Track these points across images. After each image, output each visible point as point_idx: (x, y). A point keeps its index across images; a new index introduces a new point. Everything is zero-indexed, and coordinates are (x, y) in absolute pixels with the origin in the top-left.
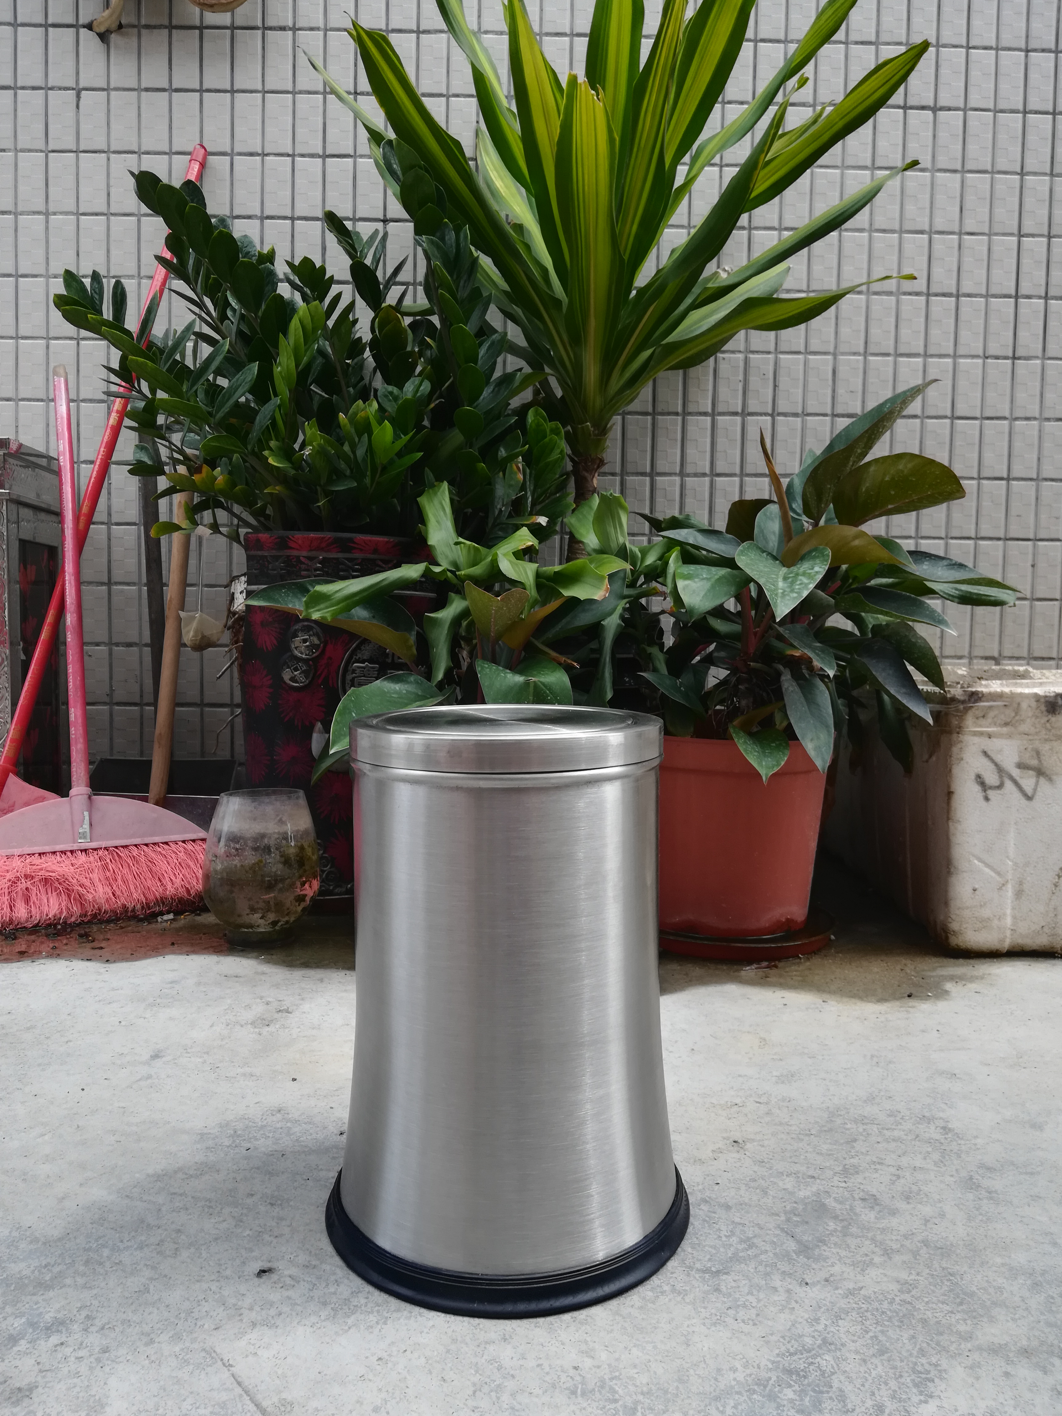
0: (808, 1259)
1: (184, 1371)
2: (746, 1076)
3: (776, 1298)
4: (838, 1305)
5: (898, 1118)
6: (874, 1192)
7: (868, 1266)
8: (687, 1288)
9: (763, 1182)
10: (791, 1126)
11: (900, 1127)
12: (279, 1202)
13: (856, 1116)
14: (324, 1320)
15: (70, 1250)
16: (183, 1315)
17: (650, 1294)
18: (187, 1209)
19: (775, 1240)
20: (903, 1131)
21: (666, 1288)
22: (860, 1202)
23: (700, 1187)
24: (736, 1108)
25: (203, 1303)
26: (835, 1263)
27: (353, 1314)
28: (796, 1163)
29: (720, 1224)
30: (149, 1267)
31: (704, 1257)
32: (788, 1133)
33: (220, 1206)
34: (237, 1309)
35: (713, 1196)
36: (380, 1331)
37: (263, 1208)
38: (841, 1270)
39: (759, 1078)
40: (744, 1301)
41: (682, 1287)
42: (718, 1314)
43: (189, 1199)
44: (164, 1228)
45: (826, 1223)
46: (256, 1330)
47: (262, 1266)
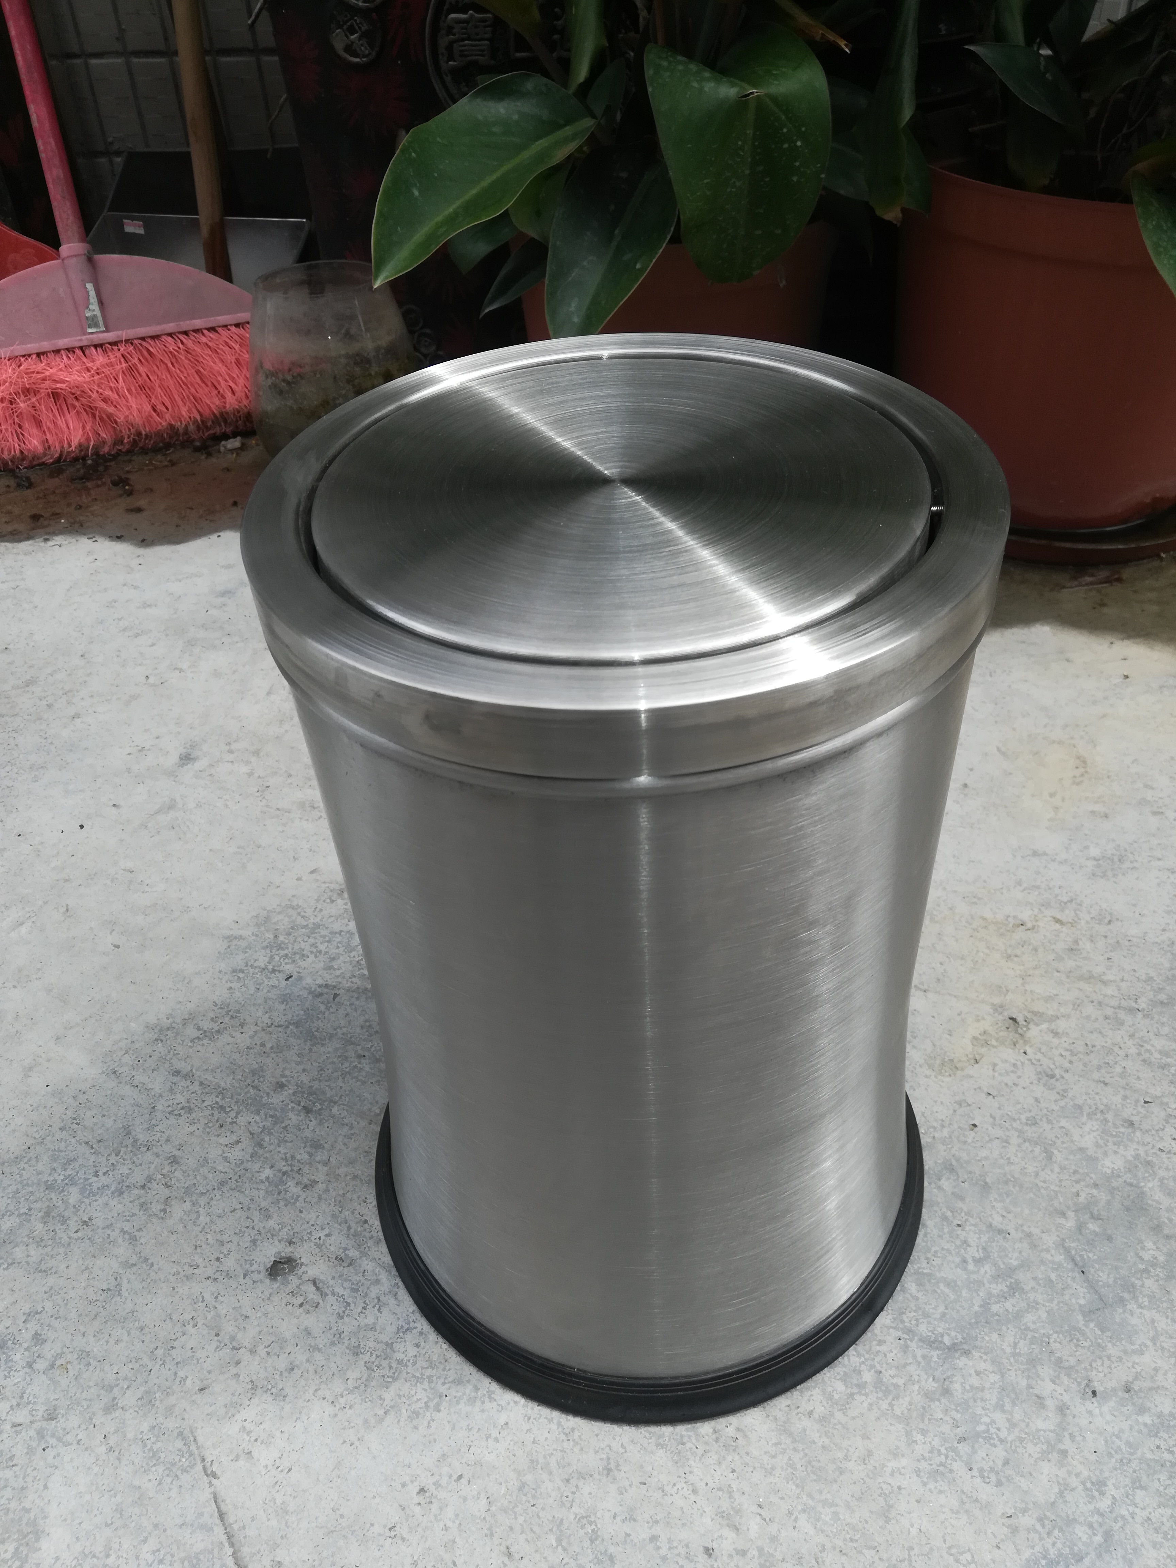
0: (1103, 1331)
1: (151, 1477)
2: (1045, 854)
3: (1040, 1424)
4: (1139, 1453)
8: (900, 1382)
9: (1047, 1127)
10: (1105, 983)
12: (318, 1106)
14: (351, 1392)
15: (28, 1185)
16: (160, 1352)
17: (840, 1386)
18: (190, 1110)
19: (1053, 1276)
21: (868, 1377)
23: (945, 1132)
24: (1020, 934)
25: (189, 1328)
26: (1146, 1346)
27: (395, 1379)
28: (1106, 1084)
29: (967, 1228)
30: (127, 1236)
31: (935, 1308)
32: (1100, 1003)
33: (235, 1108)
34: (234, 1348)
35: (964, 1156)
36: (429, 1426)
37: (293, 1118)
38: (1153, 1365)
39: (1066, 861)
40: (987, 1425)
41: (892, 1377)
42: (943, 1451)
43: (196, 1087)
44: (155, 1150)
45: (1140, 1242)
46: (255, 1401)
47: (279, 1253)
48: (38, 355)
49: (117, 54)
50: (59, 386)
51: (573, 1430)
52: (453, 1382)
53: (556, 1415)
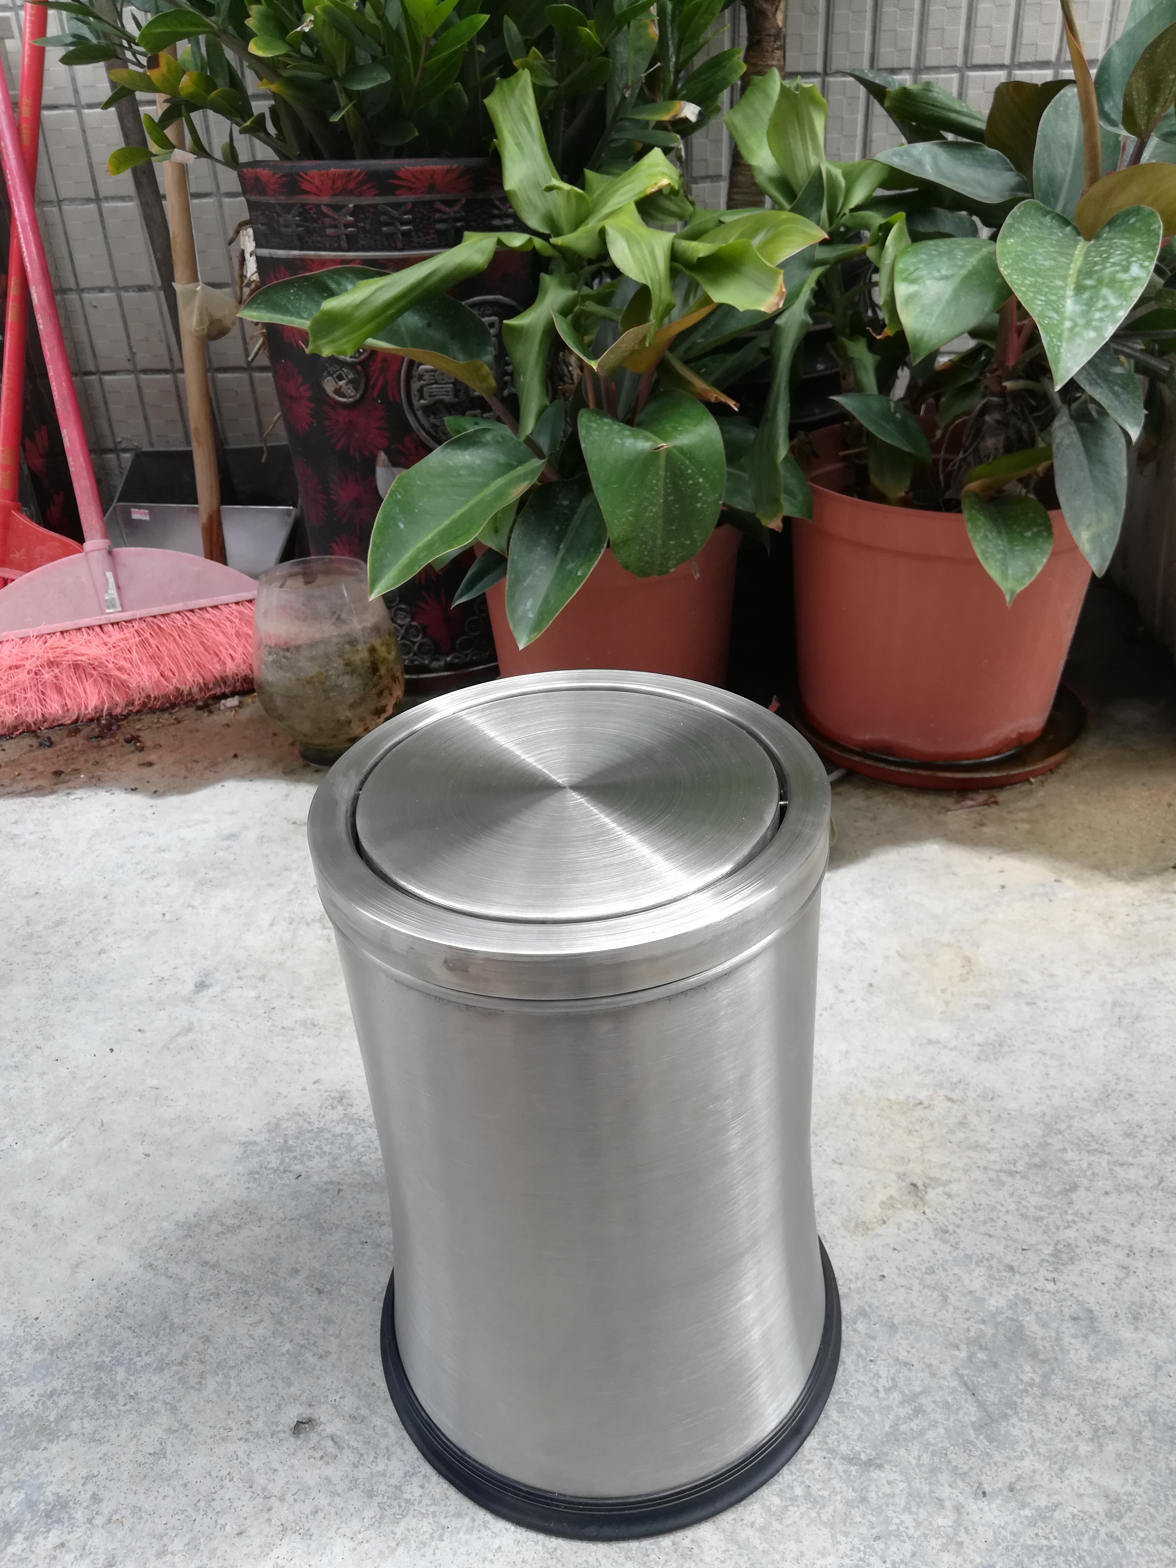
0: (990, 1442)
2: (938, 1042)
3: (940, 1522)
4: (1021, 1540)
5: (1138, 1141)
6: (1092, 1304)
7: (1069, 1463)
8: (826, 1493)
9: (943, 1274)
10: (989, 1151)
11: (1139, 1159)
12: (329, 1288)
13: (1080, 1134)
14: (367, 1529)
15: (80, 1367)
16: (202, 1504)
17: (776, 1501)
18: (218, 1296)
19: (949, 1399)
20: (1143, 1168)
22: (1070, 1324)
23: (859, 1284)
24: (919, 1112)
25: (227, 1483)
26: (1026, 1452)
27: (404, 1516)
28: (990, 1236)
29: (879, 1362)
30: (168, 1407)
31: (853, 1431)
32: (985, 1168)
33: (257, 1292)
34: (266, 1497)
35: (875, 1303)
36: (434, 1554)
37: (308, 1299)
38: (1032, 1468)
39: (955, 1048)
40: (897, 1525)
41: (819, 1490)
42: (862, 1548)
43: (222, 1275)
44: (189, 1331)
45: (1020, 1366)
46: (286, 1540)
47: (300, 1414)
48: (62, 633)
49: (128, 372)
50: (79, 658)
51: (555, 1549)
52: (453, 1515)
53: (541, 1537)
